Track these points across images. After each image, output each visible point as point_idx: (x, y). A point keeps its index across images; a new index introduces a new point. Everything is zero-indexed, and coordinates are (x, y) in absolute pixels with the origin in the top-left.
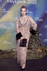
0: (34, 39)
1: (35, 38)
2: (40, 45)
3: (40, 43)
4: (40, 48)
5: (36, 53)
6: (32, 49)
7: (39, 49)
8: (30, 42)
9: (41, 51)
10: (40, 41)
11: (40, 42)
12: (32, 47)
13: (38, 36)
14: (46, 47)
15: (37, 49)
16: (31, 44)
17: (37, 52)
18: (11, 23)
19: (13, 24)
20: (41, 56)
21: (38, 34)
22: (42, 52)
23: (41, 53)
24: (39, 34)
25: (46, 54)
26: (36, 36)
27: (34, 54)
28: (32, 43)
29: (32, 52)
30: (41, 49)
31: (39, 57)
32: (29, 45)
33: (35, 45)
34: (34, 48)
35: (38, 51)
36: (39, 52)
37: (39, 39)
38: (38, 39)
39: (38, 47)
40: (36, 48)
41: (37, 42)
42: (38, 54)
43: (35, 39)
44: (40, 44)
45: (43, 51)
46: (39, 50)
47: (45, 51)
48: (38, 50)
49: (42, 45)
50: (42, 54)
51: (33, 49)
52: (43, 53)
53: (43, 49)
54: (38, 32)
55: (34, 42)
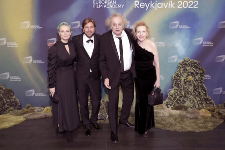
0: (191, 88)
1: (194, 84)
2: (206, 100)
3: (206, 96)
4: (206, 107)
5: (197, 118)
6: (186, 108)
7: (203, 110)
8: (183, 93)
9: (210, 115)
10: (205, 91)
11: (205, 94)
12: (187, 104)
13: (202, 79)
14: (220, 105)
15: (199, 109)
16: (185, 96)
17: (199, 117)
20: (210, 126)
21: (202, 75)
22: (210, 118)
23: (208, 119)
24: (203, 76)
25: (221, 121)
26: (197, 81)
27: (192, 121)
28: (188, 96)
29: (188, 115)
30: (209, 110)
31: (205, 128)
32: (180, 100)
33: (195, 100)
34: (191, 108)
35: (201, 114)
36: (203, 117)
37: (203, 87)
38: (201, 86)
39: (200, 106)
40: (195, 107)
41: (199, 93)
42: (201, 121)
43: (195, 86)
44: (205, 99)
45: (213, 116)
46: (203, 112)
47: (220, 114)
48: (200, 111)
50: (211, 121)
51: (189, 109)
52: (214, 119)
53: (213, 111)
54: (202, 72)
55: (191, 94)
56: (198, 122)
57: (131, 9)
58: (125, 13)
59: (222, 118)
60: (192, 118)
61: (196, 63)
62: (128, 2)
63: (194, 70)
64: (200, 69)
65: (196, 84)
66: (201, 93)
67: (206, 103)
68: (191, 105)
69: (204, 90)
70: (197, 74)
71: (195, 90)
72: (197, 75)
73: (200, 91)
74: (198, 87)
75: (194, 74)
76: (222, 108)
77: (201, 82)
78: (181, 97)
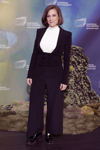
0: (72, 80)
1: (75, 75)
2: (90, 95)
3: (90, 90)
4: (90, 103)
5: (76, 118)
6: (65, 106)
7: (86, 107)
9: (93, 113)
10: (89, 83)
11: (89, 88)
12: (67, 100)
13: (85, 69)
17: (80, 116)
18: (7, 33)
19: (13, 35)
20: (90, 126)
21: (85, 64)
22: (92, 116)
23: (90, 118)
24: (86, 66)
26: (79, 71)
27: (70, 121)
30: (92, 107)
31: (84, 129)
33: (76, 95)
34: (72, 105)
35: (82, 113)
36: (85, 116)
37: (87, 79)
38: (84, 78)
39: (83, 103)
40: (77, 104)
41: (82, 86)
42: (81, 121)
43: (76, 78)
44: (88, 93)
45: (95, 114)
46: (86, 110)
48: (82, 108)
49: (95, 95)
50: (93, 121)
51: (69, 107)
52: (96, 118)
53: (97, 108)
54: (85, 61)
55: (72, 88)
56: (78, 122)
60: (71, 118)
61: (78, 50)
63: (76, 59)
64: (82, 58)
65: (77, 76)
66: (84, 86)
67: (91, 98)
68: (72, 101)
69: (87, 83)
70: (79, 63)
71: (77, 83)
72: (79, 65)
73: (83, 83)
74: (81, 79)
75: (75, 63)
77: (84, 74)
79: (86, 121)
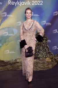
0: (41, 47)
2: (49, 53)
4: (49, 56)
5: (44, 63)
6: (39, 58)
7: (48, 58)
8: (37, 50)
9: (51, 61)
10: (48, 48)
11: (48, 50)
12: (40, 56)
13: (46, 42)
14: (55, 55)
15: (46, 58)
16: (38, 52)
20: (50, 66)
21: (46, 40)
24: (47, 41)
25: (56, 63)
26: (44, 43)
27: (42, 64)
28: (40, 51)
29: (40, 62)
30: (50, 58)
31: (48, 68)
32: (36, 54)
33: (43, 53)
35: (46, 61)
36: (48, 62)
37: (47, 47)
38: (46, 46)
39: (46, 56)
40: (44, 57)
41: (45, 49)
42: (46, 64)
43: (43, 46)
45: (52, 61)
46: (48, 59)
47: (55, 60)
48: (46, 59)
49: (51, 53)
50: (51, 64)
51: (41, 59)
53: (52, 58)
57: (7, 5)
58: (4, 8)
59: (56, 62)
60: (42, 63)
62: (5, 1)
64: (45, 37)
65: (43, 45)
68: (42, 56)
71: (43, 48)
72: (44, 40)
76: (57, 57)
77: (46, 44)
78: (36, 52)
79: (48, 64)
